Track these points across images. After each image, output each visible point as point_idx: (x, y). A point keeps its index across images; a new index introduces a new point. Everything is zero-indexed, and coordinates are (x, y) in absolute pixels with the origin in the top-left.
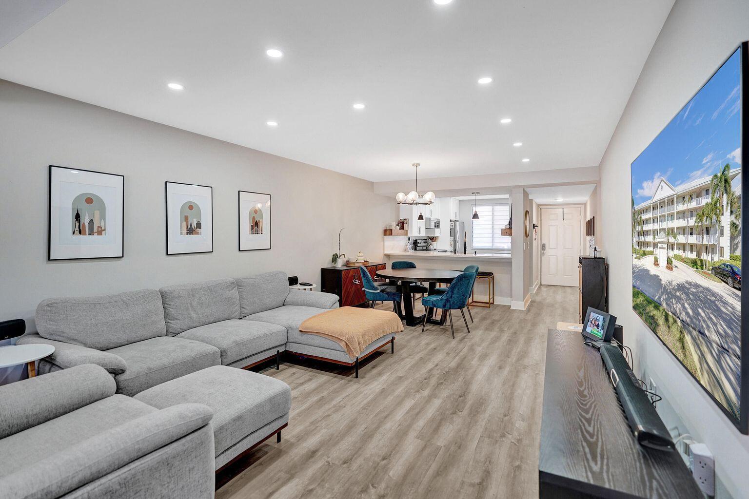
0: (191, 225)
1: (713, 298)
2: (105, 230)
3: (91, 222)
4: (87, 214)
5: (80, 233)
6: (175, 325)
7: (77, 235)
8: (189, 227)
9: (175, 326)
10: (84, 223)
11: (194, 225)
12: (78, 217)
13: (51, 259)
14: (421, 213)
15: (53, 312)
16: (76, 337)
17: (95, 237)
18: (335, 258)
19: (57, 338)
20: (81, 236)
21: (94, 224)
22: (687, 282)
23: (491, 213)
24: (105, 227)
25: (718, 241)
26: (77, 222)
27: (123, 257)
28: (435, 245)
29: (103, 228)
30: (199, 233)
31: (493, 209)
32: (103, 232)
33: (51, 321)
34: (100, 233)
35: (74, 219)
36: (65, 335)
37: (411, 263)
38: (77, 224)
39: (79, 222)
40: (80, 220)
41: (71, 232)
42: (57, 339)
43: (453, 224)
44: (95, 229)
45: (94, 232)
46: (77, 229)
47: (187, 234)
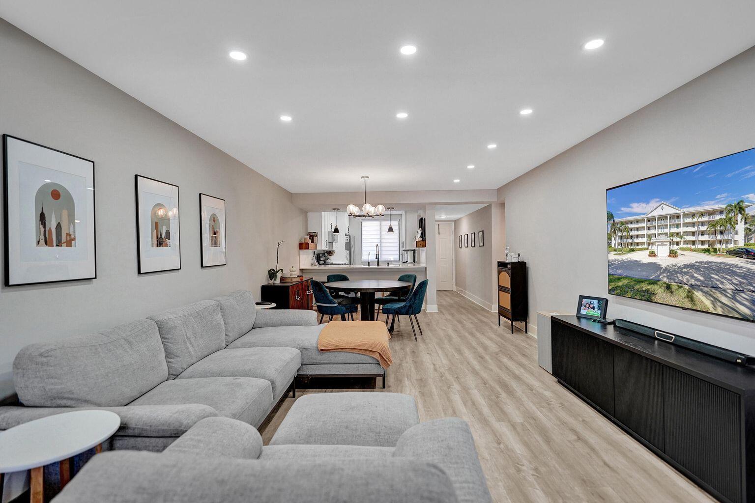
0: (161, 235)
1: (728, 267)
2: (74, 239)
3: (59, 227)
4: (53, 216)
5: (46, 243)
6: (177, 364)
7: (42, 246)
8: (159, 237)
9: (176, 366)
10: (50, 228)
11: (164, 235)
12: (42, 218)
13: (11, 283)
14: (336, 226)
15: (52, 364)
16: (88, 398)
17: (64, 248)
18: (272, 274)
19: (63, 402)
20: (47, 248)
21: (63, 230)
22: (697, 262)
23: (378, 228)
24: (74, 234)
25: (733, 237)
26: (41, 226)
27: (96, 278)
28: (333, 259)
29: (73, 236)
30: (169, 245)
31: (380, 224)
32: (73, 242)
33: (52, 378)
34: (69, 244)
35: (39, 223)
36: (75, 396)
37: (344, 276)
38: (42, 230)
39: (45, 227)
40: (45, 223)
41: (35, 243)
42: (63, 405)
43: (348, 238)
44: (64, 239)
45: (63, 242)
46: (42, 237)
47: (158, 247)
